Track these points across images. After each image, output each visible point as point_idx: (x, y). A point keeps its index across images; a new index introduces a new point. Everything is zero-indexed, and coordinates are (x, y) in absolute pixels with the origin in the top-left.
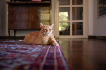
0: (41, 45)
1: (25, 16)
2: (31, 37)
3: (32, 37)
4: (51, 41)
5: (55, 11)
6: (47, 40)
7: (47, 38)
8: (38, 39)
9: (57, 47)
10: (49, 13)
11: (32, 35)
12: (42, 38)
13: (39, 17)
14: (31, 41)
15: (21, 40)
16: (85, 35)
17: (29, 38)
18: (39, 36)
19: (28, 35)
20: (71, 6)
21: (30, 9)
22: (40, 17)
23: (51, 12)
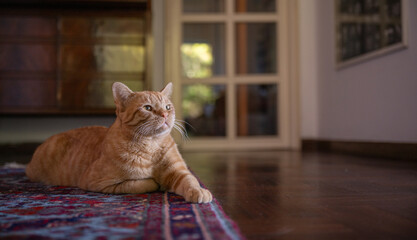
0: (114, 194)
1: (36, 57)
2: (63, 154)
3: (69, 151)
4: (164, 175)
5: (165, 39)
6: (147, 172)
7: (149, 162)
8: (99, 162)
9: (203, 206)
10: (143, 43)
11: (68, 145)
12: (125, 161)
13: (99, 60)
14: (62, 173)
15: (14, 166)
16: (288, 137)
17: (53, 156)
18: (109, 148)
19: (52, 146)
20: (230, 17)
21: (60, 26)
22: (103, 61)
23: (151, 42)
